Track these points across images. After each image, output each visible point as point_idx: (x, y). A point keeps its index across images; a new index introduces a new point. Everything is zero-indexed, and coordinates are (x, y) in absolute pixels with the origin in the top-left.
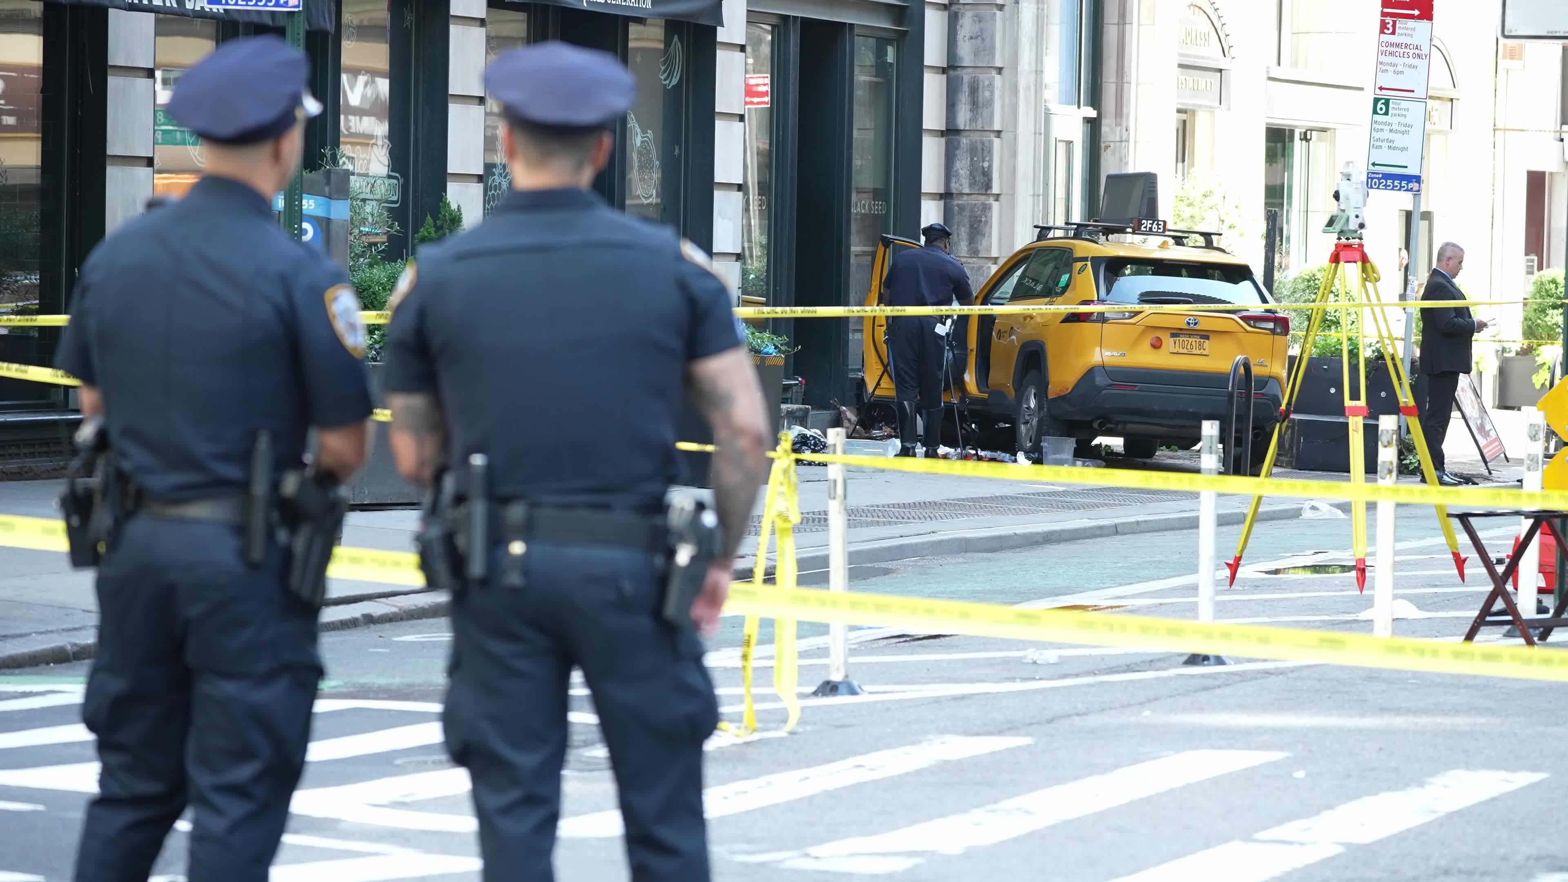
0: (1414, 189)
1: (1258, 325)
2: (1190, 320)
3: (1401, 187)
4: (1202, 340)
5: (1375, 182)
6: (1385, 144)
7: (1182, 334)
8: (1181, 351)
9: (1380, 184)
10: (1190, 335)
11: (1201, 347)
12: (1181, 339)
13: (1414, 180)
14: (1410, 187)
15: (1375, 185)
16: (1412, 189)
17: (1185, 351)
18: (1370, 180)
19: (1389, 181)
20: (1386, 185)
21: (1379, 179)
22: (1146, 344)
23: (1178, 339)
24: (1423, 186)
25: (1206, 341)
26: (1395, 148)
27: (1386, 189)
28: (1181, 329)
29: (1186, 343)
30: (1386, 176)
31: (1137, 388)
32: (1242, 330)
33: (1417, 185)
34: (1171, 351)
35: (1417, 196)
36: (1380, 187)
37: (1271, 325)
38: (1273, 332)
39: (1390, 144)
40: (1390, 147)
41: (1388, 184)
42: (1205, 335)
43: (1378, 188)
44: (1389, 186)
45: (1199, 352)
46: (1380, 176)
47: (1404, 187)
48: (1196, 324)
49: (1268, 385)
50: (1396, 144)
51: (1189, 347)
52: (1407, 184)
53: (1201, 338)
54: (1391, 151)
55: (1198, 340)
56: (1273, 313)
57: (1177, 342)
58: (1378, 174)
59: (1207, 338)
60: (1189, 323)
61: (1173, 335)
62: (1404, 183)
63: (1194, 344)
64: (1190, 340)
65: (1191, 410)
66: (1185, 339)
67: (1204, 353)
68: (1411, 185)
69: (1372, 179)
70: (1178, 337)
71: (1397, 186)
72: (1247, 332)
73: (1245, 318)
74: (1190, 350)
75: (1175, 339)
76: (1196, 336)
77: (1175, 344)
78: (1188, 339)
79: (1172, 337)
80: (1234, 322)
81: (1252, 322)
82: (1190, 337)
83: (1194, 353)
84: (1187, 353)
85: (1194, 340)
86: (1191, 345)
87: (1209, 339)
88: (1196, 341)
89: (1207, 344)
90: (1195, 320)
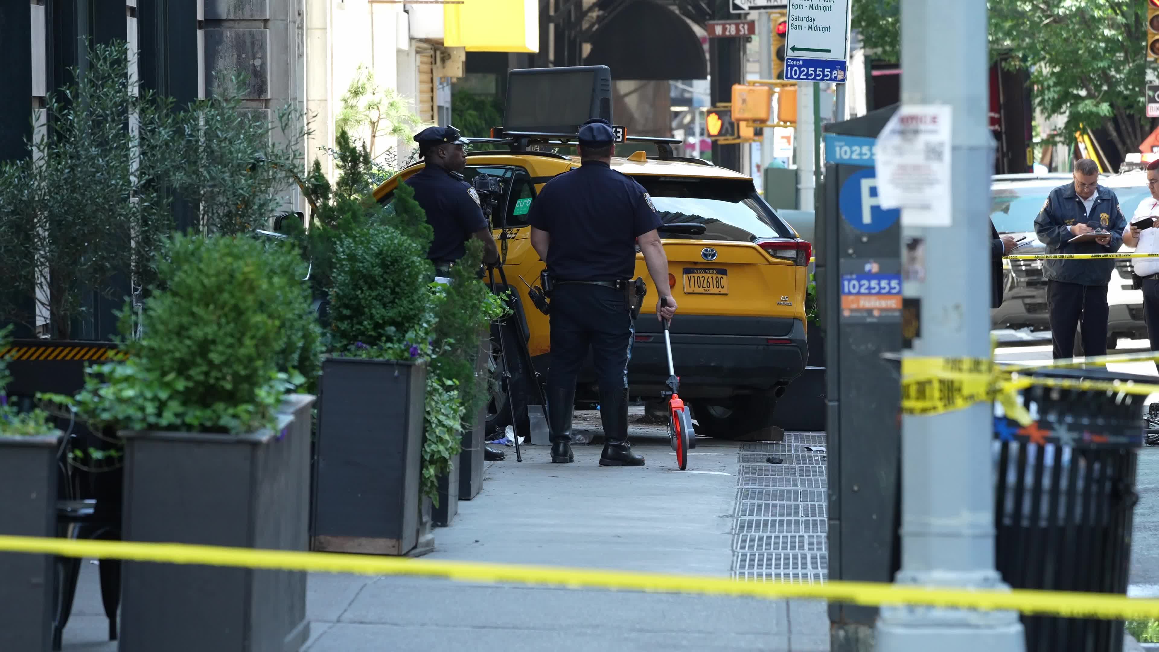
0: (839, 78)
1: (778, 254)
2: (706, 250)
3: (824, 76)
4: (720, 276)
5: (796, 71)
6: (805, 24)
7: (696, 269)
8: (697, 290)
9: (801, 72)
10: (705, 271)
11: (718, 284)
12: (696, 276)
13: (838, 67)
14: (833, 76)
15: (795, 74)
16: (836, 77)
17: (701, 290)
18: (789, 68)
19: (810, 69)
20: (807, 75)
21: (800, 67)
23: (692, 275)
24: (848, 73)
25: (724, 277)
26: (817, 28)
27: (807, 79)
28: (695, 263)
29: (702, 280)
30: (808, 63)
31: (651, 340)
32: (766, 262)
33: (842, 73)
34: (685, 291)
35: (841, 87)
36: (802, 77)
37: (793, 254)
38: (796, 262)
39: (811, 24)
40: (810, 28)
41: (810, 72)
42: (722, 270)
43: (799, 78)
44: (811, 75)
45: (716, 291)
46: (801, 63)
47: (827, 76)
48: (713, 256)
49: (795, 328)
50: (817, 23)
51: (705, 285)
52: (831, 72)
53: (718, 273)
54: (813, 32)
55: (715, 276)
56: (793, 238)
57: (692, 279)
58: (799, 60)
59: (723, 272)
61: (687, 271)
62: (827, 71)
63: (710, 280)
64: (706, 276)
65: (713, 364)
66: (701, 275)
67: (723, 291)
68: (835, 73)
69: (792, 67)
70: (693, 273)
71: (819, 75)
72: (770, 263)
73: (765, 246)
74: (707, 289)
75: (689, 275)
76: (712, 271)
77: (690, 281)
78: (703, 275)
79: (686, 273)
80: (755, 252)
81: (770, 250)
82: (705, 273)
83: (711, 292)
84: (703, 292)
85: (710, 276)
86: (708, 282)
87: (726, 274)
88: (712, 277)
89: (725, 280)
90: (712, 251)
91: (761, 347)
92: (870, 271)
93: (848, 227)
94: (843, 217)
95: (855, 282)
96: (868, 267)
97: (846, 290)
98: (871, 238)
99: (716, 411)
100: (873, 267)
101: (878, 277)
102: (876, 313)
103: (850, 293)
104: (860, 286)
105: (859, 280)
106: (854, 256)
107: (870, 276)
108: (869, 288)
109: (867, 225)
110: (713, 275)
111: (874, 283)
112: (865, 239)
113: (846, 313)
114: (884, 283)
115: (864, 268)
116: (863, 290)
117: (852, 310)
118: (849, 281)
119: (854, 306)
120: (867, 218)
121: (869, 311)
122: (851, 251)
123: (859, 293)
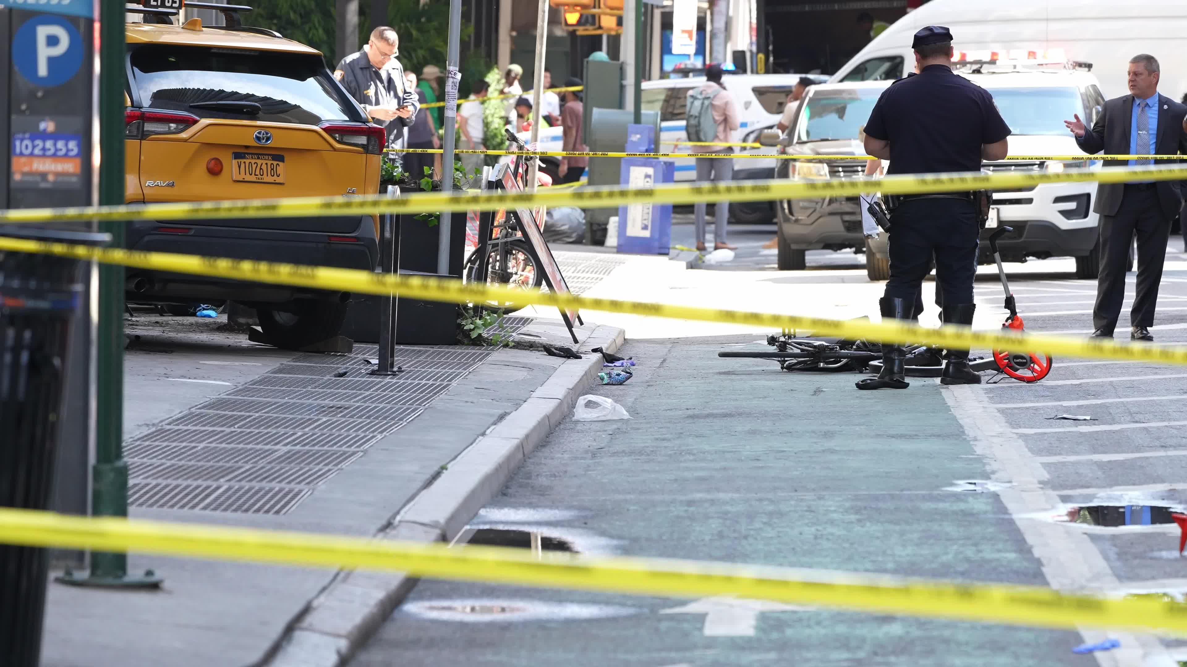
1: (346, 139)
2: (259, 133)
4: (275, 163)
7: (248, 154)
8: (248, 178)
10: (259, 156)
11: (273, 171)
12: (247, 161)
17: (253, 178)
22: (201, 169)
23: (243, 161)
25: (280, 163)
28: (247, 147)
29: (254, 166)
32: (329, 148)
34: (234, 178)
37: (363, 140)
38: (366, 149)
42: (278, 156)
45: (270, 179)
48: (268, 139)
49: (362, 225)
51: (258, 172)
53: (273, 159)
55: (269, 163)
56: (364, 123)
57: (243, 166)
59: (280, 158)
60: (258, 138)
61: (238, 156)
63: (264, 167)
64: (259, 162)
66: (253, 161)
67: (278, 180)
70: (244, 158)
72: (335, 149)
73: (331, 130)
74: (260, 177)
75: (239, 161)
76: (266, 157)
77: (239, 167)
78: (257, 161)
79: (235, 158)
80: (317, 136)
81: (337, 135)
82: (258, 158)
83: (265, 181)
84: (255, 180)
85: (264, 162)
86: (261, 169)
87: (283, 161)
88: (266, 164)
89: (281, 168)
90: (267, 134)
91: (321, 245)
92: (45, 130)
93: (21, 80)
94: (16, 68)
95: (26, 142)
96: (42, 126)
97: (18, 150)
98: (47, 93)
99: (282, 317)
100: (48, 125)
101: (55, 137)
102: (51, 178)
103: (21, 154)
104: (34, 147)
105: (32, 139)
106: (27, 112)
107: (45, 136)
108: (44, 149)
109: (42, 79)
110: (267, 162)
111: (49, 144)
112: (40, 94)
113: (17, 177)
114: (60, 144)
115: (38, 126)
116: (37, 151)
117: (24, 174)
118: (22, 140)
119: (26, 169)
120: (43, 70)
121: (44, 175)
122: (24, 107)
123: (32, 154)
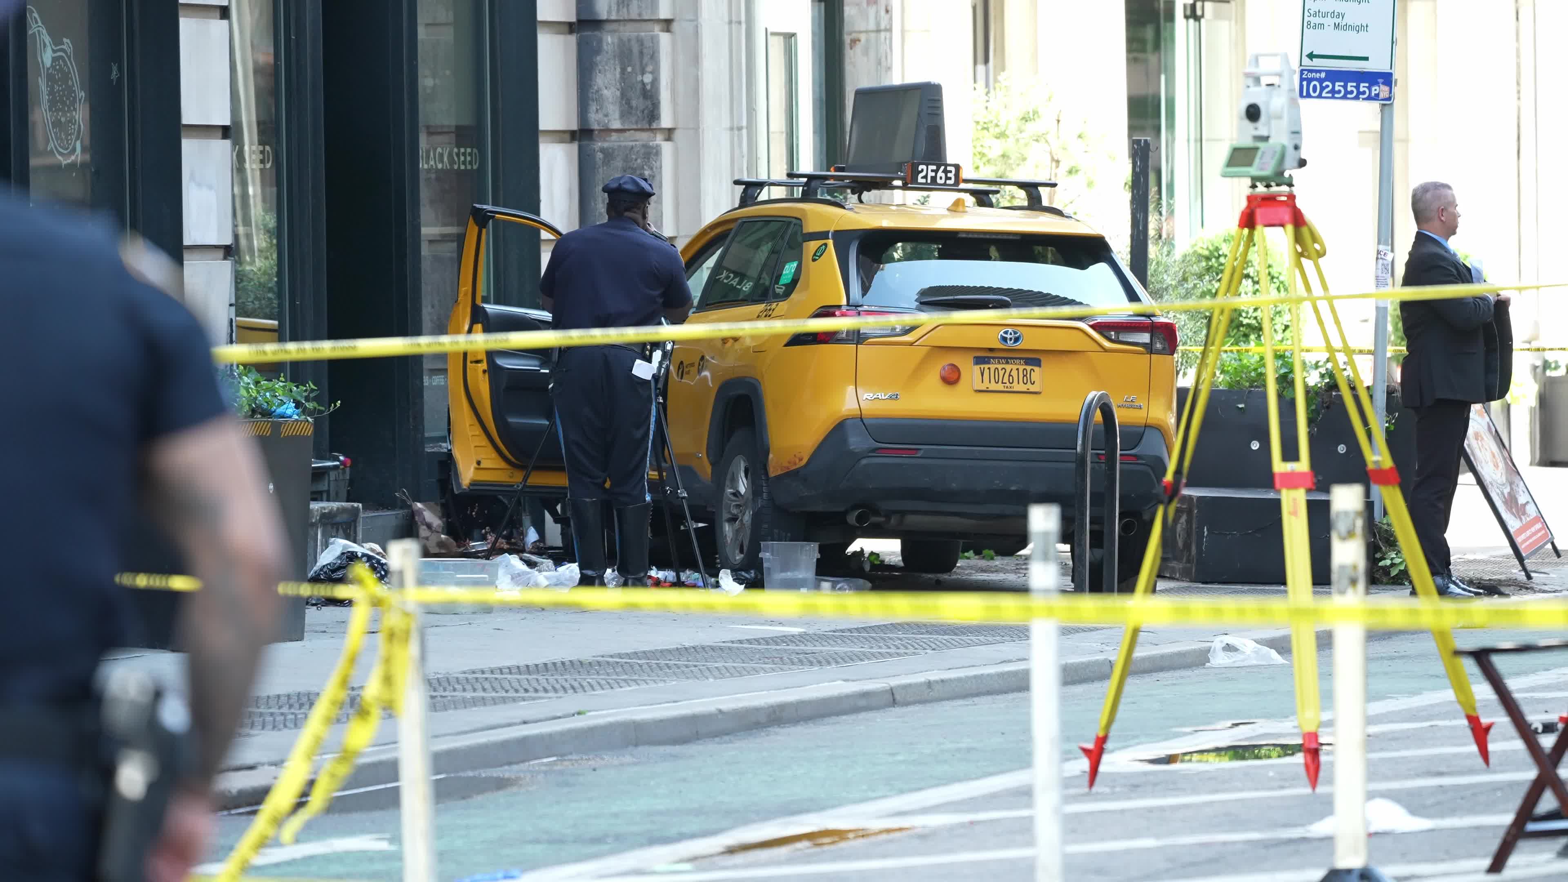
0: (1382, 96)
1: (1124, 337)
2: (1006, 332)
3: (1359, 93)
4: (1029, 368)
5: (1315, 87)
6: (1328, 21)
7: (994, 358)
8: (993, 386)
9: (1323, 89)
10: (1007, 360)
11: (1027, 379)
12: (993, 367)
13: (1381, 80)
14: (1374, 93)
15: (1315, 91)
16: (1377, 95)
17: (1000, 387)
18: (1305, 83)
19: (1337, 84)
20: (1333, 91)
21: (1320, 81)
22: (933, 378)
23: (986, 366)
25: (1036, 369)
26: (1346, 27)
27: (1334, 97)
28: (991, 350)
29: (1002, 373)
30: (1333, 75)
31: (918, 453)
32: (1099, 349)
33: (1386, 88)
34: (976, 388)
35: (1387, 108)
36: (1325, 95)
37: (1145, 338)
38: (1149, 348)
39: (1337, 21)
40: (1337, 26)
41: (1337, 88)
42: (1033, 359)
43: (1321, 97)
44: (1339, 92)
45: (1022, 387)
46: (1323, 75)
47: (1364, 93)
48: (1017, 339)
49: (1143, 439)
50: (1348, 20)
51: (1006, 380)
52: (1369, 88)
53: (1026, 364)
54: (1340, 32)
55: (1021, 368)
56: (1149, 317)
57: (986, 371)
58: (1318, 71)
59: (1037, 363)
60: (1004, 339)
61: (979, 361)
62: (1363, 87)
63: (1014, 373)
64: (1008, 367)
65: (1015, 488)
66: (1000, 367)
67: (1033, 388)
68: (1375, 90)
69: (1309, 81)
70: (988, 363)
71: (1351, 92)
72: (1105, 350)
73: (1103, 326)
74: (1008, 384)
75: (982, 366)
76: (1018, 361)
77: (982, 375)
78: (1004, 366)
79: (977, 364)
80: (1081, 334)
81: (1111, 333)
82: (1007, 363)
83: (1015, 389)
84: (1002, 389)
85: (1015, 367)
86: (1010, 375)
87: (1040, 366)
88: (1018, 369)
89: (1037, 373)
90: (1015, 332)
110: (1018, 367)
